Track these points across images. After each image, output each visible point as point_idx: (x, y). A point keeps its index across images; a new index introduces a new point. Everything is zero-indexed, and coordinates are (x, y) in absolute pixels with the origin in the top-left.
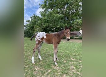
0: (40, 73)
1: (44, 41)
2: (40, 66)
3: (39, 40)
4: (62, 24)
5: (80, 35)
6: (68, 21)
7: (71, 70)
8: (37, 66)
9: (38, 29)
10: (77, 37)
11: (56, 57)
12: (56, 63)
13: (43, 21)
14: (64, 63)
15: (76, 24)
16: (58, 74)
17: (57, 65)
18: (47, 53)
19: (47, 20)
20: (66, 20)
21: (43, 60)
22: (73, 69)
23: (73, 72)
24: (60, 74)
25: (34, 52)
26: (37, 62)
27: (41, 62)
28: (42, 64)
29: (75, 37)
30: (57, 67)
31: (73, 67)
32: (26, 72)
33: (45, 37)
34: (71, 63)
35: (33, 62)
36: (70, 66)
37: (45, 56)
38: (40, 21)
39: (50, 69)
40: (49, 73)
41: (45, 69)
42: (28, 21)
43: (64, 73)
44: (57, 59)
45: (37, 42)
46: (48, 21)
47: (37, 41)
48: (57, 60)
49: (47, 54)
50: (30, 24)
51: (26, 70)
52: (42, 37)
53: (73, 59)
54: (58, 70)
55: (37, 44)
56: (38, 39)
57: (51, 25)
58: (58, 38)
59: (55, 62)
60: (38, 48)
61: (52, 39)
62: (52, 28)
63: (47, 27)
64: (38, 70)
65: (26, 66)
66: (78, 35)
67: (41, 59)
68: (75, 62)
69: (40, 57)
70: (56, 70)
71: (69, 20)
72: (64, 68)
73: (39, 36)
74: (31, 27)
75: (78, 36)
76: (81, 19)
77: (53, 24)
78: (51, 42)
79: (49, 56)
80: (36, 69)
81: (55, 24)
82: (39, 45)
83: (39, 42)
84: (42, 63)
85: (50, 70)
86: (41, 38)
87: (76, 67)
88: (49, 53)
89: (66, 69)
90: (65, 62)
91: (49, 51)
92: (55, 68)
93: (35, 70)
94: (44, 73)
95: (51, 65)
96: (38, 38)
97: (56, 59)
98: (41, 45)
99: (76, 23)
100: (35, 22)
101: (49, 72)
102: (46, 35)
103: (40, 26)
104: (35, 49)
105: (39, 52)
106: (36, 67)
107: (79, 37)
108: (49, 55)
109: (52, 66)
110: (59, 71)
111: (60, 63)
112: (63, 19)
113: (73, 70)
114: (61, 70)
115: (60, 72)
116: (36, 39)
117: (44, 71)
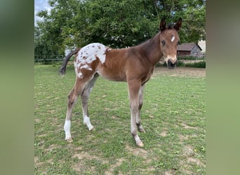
0: (93, 167)
1: (99, 71)
2: (90, 148)
3: (86, 66)
4: (145, 20)
5: (201, 56)
6: (164, 13)
7: (185, 158)
8: (80, 148)
9: (73, 37)
10: (193, 62)
11: (137, 122)
12: (137, 138)
13: (89, 12)
14: (163, 139)
15: (190, 22)
16: (149, 169)
17: (141, 144)
18: (107, 109)
19: (101, 9)
20: (158, 9)
21: (98, 130)
22: (193, 156)
23: (194, 165)
24: (153, 169)
25: (71, 104)
26: (79, 135)
27: (90, 137)
28: (95, 142)
29: (186, 62)
30: (143, 151)
31: (189, 150)
32: (49, 164)
33: (103, 59)
34: (181, 137)
35: (68, 136)
36: (180, 145)
37: (101, 118)
38: (79, 11)
39: (120, 157)
40: (120, 168)
41: (107, 156)
42: (43, 14)
43: (166, 168)
44: (141, 127)
45: (81, 74)
46: (103, 12)
47: (79, 70)
48: (139, 130)
49: (107, 112)
50: (48, 23)
51: (49, 161)
52: (94, 59)
53: (187, 127)
54: (145, 157)
55: (80, 80)
56: (82, 65)
57: (113, 24)
58: (141, 60)
59: (134, 135)
60: (82, 94)
61: (123, 64)
62: (115, 33)
63: (100, 31)
64: (84, 158)
65: (47, 147)
66: (194, 55)
67: (90, 127)
68: (195, 136)
69: (86, 120)
70: (140, 159)
71: (168, 9)
72: (165, 153)
73: (84, 55)
74: (52, 33)
75: (194, 59)
76: (203, 7)
77: (118, 21)
78: (120, 75)
79: (113, 117)
80: (77, 157)
81: (126, 21)
82: (87, 83)
83: (86, 74)
84: (93, 139)
85: (121, 160)
86: (90, 62)
87: (200, 149)
88: (112, 108)
89: (171, 155)
90: (164, 134)
91: (111, 102)
92: (137, 153)
93: (76, 160)
94: (105, 168)
95: (122, 144)
96: (83, 61)
97: (138, 125)
98: (91, 84)
99: (189, 17)
100: (63, 16)
101: (119, 164)
102: (107, 53)
103: (78, 29)
104: (75, 97)
105: (84, 103)
106: (79, 151)
107: (197, 61)
108: (113, 113)
109: (128, 147)
110: (149, 161)
111: (150, 137)
112: (151, 6)
113: (193, 160)
114: (155, 159)
115: (153, 164)
116: (75, 64)
117: (104, 163)
